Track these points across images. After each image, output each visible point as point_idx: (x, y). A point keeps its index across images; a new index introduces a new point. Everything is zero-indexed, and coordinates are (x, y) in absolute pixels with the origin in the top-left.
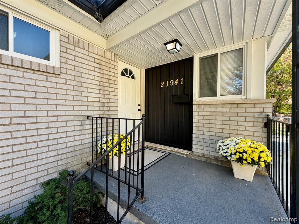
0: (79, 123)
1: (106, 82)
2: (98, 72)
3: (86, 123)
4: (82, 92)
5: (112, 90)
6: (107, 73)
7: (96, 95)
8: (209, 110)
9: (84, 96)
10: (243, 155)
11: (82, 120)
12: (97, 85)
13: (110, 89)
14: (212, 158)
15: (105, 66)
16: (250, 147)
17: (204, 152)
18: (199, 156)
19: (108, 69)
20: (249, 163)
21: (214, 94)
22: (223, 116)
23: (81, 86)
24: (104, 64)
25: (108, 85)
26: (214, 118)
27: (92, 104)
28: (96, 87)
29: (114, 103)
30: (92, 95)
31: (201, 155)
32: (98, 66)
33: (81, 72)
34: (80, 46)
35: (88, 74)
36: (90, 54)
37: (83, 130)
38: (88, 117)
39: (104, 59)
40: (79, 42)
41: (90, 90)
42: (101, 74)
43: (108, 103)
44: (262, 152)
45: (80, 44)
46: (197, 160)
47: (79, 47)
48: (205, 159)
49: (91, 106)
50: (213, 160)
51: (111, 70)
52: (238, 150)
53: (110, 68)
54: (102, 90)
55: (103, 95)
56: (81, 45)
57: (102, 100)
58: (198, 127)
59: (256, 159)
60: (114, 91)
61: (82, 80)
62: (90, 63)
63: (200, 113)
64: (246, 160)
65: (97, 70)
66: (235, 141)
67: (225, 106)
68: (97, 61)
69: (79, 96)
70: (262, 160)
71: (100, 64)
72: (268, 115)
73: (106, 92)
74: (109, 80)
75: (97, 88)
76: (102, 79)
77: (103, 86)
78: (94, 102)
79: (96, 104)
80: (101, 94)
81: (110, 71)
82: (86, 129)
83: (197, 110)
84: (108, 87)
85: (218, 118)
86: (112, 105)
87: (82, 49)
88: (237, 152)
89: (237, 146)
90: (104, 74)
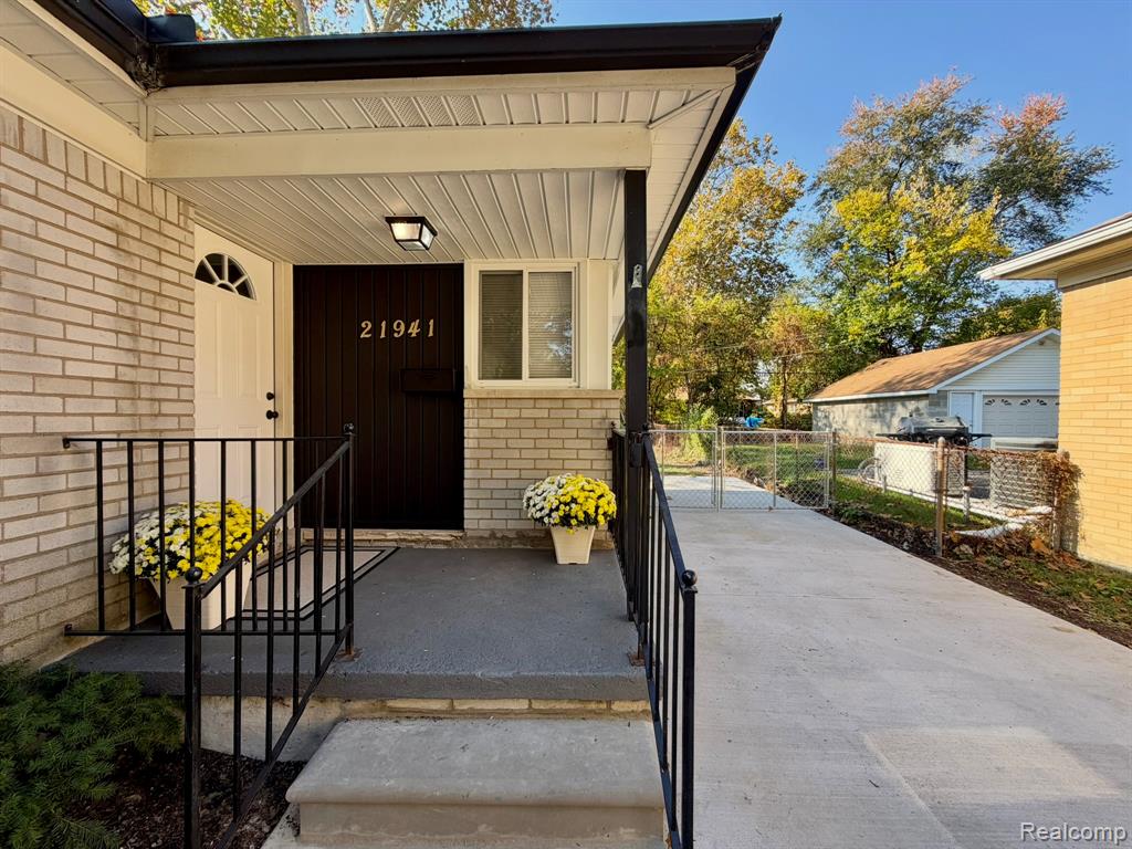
0: (25, 466)
1: (144, 302)
2: (112, 263)
3: (57, 464)
4: (36, 336)
5: (173, 335)
6: (149, 268)
7: (101, 354)
8: (506, 413)
9: (44, 356)
10: (571, 508)
11: (37, 455)
12: (104, 313)
13: (160, 333)
14: (512, 535)
15: (140, 240)
16: (583, 489)
17: (493, 525)
18: (481, 538)
19: (154, 255)
20: (581, 522)
21: (515, 374)
22: (535, 428)
23: (35, 316)
24: (134, 231)
25: (155, 317)
26: (515, 433)
27: (85, 388)
28: (100, 320)
29: (179, 386)
30: (85, 352)
31: (486, 535)
32: (111, 238)
33: (32, 257)
34: (26, 146)
35: (66, 266)
36: (74, 187)
37: (44, 495)
38: (67, 442)
39: (134, 214)
40: (21, 130)
41: (73, 333)
42: (122, 271)
43: (153, 384)
44: (601, 496)
45: (25, 139)
46: (478, 550)
47: (21, 151)
48: (495, 542)
49: (79, 396)
50: (516, 541)
51: (166, 259)
52: (562, 499)
53: (160, 249)
54: (127, 334)
55: (130, 354)
56: (32, 143)
57: (128, 374)
58: (478, 459)
59: (591, 511)
60: (177, 340)
61: (37, 287)
62: (73, 223)
63: (483, 423)
64: (576, 517)
65: (102, 252)
66: (556, 483)
67: (539, 404)
68: (103, 217)
69: (21, 353)
70: (601, 511)
71: (119, 233)
72: (613, 424)
73: (144, 345)
74: (158, 298)
75: (105, 327)
76: (129, 290)
77: (134, 319)
78: (93, 379)
79: (101, 389)
80: (121, 349)
81: (160, 264)
82: (59, 492)
83: (474, 413)
84: (154, 324)
85: (525, 433)
86: (172, 393)
87: (37, 159)
88: (560, 503)
89: (561, 491)
90: (135, 271)
